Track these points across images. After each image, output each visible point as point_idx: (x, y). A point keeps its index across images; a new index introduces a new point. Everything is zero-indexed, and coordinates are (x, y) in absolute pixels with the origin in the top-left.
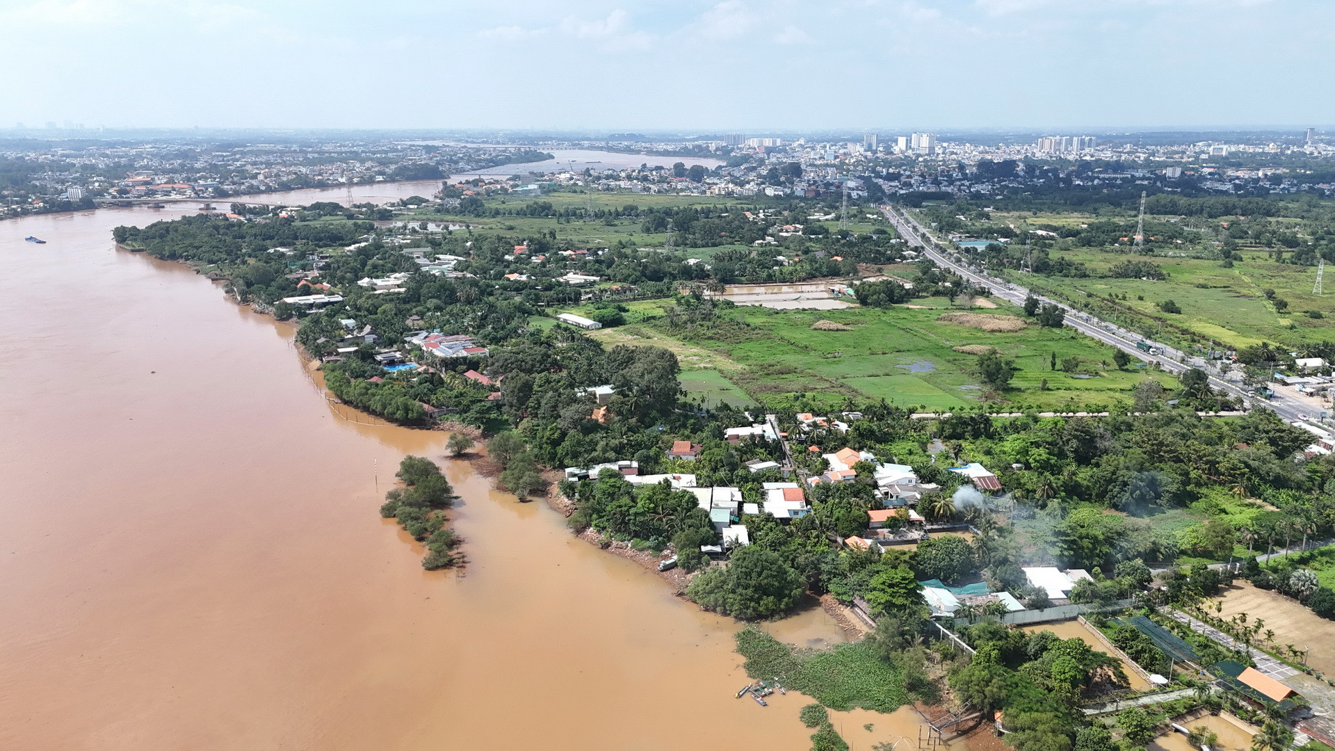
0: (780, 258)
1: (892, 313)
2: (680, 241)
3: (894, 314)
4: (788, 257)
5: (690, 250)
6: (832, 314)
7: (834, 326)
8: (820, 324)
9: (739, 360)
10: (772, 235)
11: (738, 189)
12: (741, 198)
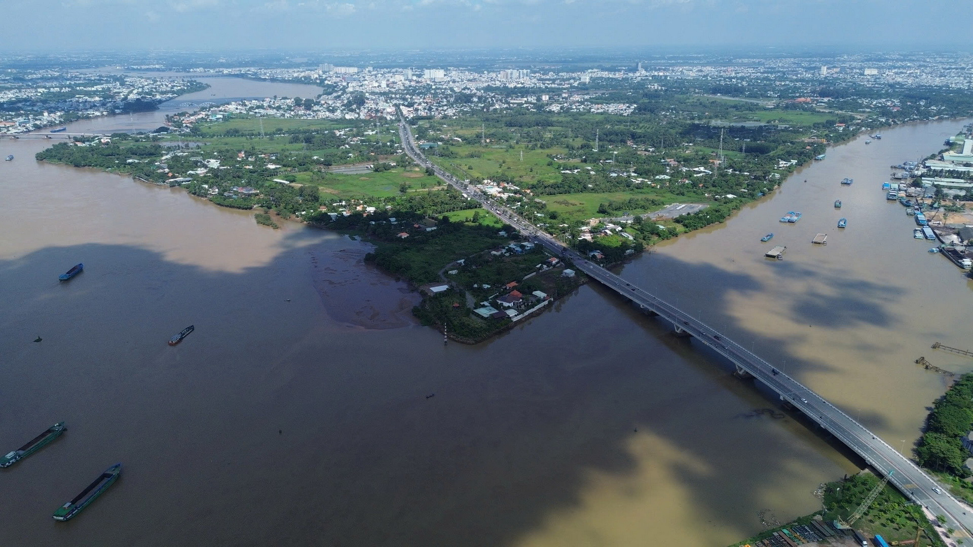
0: (350, 155)
1: (385, 174)
2: (308, 148)
3: (386, 173)
4: (354, 154)
5: (313, 152)
6: (366, 175)
7: (366, 178)
8: (362, 178)
9: (336, 189)
10: (347, 144)
11: (331, 115)
12: (332, 120)
